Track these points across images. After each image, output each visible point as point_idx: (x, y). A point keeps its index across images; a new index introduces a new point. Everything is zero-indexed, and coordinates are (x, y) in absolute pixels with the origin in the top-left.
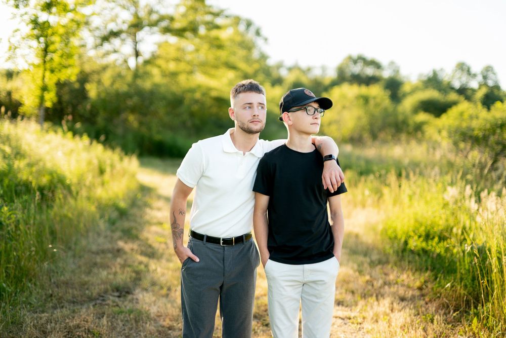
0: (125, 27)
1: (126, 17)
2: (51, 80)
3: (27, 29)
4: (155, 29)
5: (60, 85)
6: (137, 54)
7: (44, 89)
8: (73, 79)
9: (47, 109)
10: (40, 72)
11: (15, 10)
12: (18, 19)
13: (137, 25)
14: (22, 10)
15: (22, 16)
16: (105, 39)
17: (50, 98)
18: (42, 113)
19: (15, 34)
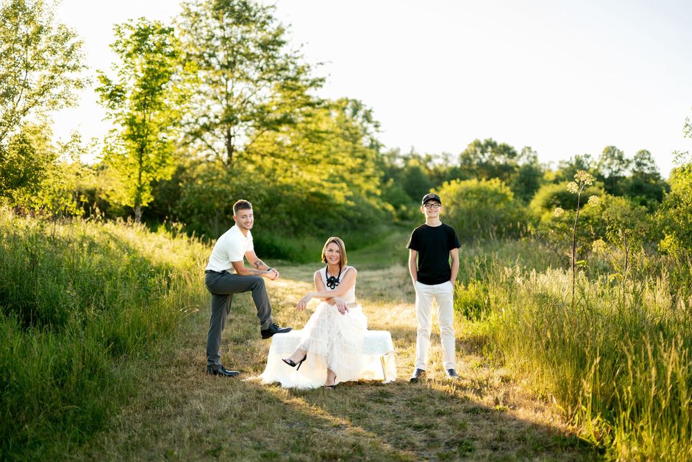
0: (217, 121)
1: (218, 109)
2: (147, 178)
3: (125, 130)
4: (250, 123)
5: (154, 184)
6: (231, 149)
7: (141, 189)
8: (169, 178)
9: (144, 208)
10: (137, 172)
11: (110, 111)
12: (114, 118)
13: (230, 119)
14: (118, 110)
15: (117, 115)
16: (197, 135)
17: (147, 198)
18: (139, 213)
19: (112, 135)
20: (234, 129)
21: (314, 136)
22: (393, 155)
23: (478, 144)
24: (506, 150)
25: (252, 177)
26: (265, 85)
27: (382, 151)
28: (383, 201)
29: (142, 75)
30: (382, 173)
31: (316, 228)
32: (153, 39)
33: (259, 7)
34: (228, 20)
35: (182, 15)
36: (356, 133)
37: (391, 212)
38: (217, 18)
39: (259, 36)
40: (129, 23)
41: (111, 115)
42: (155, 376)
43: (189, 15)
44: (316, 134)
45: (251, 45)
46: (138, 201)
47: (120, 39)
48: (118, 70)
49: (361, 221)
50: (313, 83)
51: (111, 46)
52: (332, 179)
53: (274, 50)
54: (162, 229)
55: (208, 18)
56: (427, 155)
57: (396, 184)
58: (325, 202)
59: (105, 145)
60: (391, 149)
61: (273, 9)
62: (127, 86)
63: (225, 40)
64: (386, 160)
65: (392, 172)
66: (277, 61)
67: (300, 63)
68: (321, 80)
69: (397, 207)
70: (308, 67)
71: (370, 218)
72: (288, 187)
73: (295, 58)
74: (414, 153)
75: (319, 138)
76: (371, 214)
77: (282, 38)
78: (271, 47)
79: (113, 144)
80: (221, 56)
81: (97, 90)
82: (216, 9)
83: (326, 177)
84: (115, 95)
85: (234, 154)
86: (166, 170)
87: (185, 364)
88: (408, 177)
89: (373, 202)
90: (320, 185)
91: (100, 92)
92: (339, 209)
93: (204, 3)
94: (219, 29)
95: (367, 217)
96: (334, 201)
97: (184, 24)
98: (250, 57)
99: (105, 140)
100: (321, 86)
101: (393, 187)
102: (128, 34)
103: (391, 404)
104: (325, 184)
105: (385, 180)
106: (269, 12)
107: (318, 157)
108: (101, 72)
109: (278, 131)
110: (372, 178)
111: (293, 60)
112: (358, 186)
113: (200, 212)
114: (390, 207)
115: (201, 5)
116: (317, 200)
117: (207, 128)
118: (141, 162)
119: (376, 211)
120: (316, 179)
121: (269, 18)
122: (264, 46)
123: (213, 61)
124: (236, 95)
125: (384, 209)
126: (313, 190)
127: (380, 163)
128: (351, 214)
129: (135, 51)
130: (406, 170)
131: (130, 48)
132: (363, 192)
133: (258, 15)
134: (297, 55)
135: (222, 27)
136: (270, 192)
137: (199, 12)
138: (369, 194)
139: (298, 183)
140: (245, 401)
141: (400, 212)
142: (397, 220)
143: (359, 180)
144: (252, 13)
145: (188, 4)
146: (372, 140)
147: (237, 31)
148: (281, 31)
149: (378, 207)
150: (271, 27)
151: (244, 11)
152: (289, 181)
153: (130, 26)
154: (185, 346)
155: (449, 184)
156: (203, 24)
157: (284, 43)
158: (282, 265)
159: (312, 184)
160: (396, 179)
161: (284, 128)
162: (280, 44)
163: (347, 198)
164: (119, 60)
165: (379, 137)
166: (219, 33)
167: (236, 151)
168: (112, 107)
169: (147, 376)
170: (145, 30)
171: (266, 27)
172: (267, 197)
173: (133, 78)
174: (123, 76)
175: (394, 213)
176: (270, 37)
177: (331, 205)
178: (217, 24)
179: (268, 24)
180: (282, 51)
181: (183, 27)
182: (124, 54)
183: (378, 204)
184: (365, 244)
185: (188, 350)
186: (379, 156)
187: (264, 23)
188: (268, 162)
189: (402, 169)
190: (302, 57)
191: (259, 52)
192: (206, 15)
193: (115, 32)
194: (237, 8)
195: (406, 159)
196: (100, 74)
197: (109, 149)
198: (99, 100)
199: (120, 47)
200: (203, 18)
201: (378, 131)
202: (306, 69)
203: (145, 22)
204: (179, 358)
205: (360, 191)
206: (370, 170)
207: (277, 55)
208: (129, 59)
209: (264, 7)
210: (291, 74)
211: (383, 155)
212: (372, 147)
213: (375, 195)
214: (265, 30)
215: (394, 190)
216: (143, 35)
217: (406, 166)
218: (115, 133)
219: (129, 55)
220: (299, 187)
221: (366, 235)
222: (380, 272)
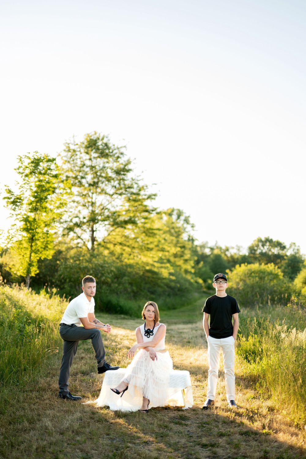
0: (85, 221)
1: (85, 213)
2: (35, 258)
3: (22, 224)
4: (106, 223)
5: (40, 261)
6: (93, 239)
7: (30, 265)
8: (50, 257)
9: (32, 277)
10: (28, 253)
11: (13, 212)
12: (15, 217)
13: (93, 220)
14: (18, 212)
15: (17, 215)
16: (70, 229)
17: (34, 271)
18: (28, 281)
19: (13, 228)
20: (96, 226)
21: (149, 232)
22: (203, 247)
23: (260, 240)
24: (279, 245)
25: (106, 259)
26: (117, 198)
27: (196, 243)
28: (196, 277)
29: (35, 189)
30: (196, 258)
31: (149, 294)
32: (43, 166)
33: (116, 147)
34: (94, 155)
35: (65, 151)
36: (179, 231)
37: (201, 284)
38: (87, 153)
39: (115, 166)
40: (28, 155)
41: (13, 215)
42: (21, 399)
43: (69, 151)
44: (151, 231)
45: (109, 171)
46: (29, 272)
47: (21, 165)
48: (19, 185)
49: (180, 290)
50: (149, 197)
51: (15, 169)
52: (161, 261)
53: (124, 175)
54: (43, 292)
55: (81, 153)
56: (226, 247)
57: (205, 266)
58: (155, 276)
59: (8, 235)
60: (203, 242)
61: (124, 148)
62: (24, 196)
63: (92, 167)
64: (198, 249)
65: (203, 258)
66: (126, 182)
67: (141, 184)
68: (155, 195)
69: (205, 281)
70: (147, 186)
71: (186, 288)
72: (131, 266)
73: (138, 180)
74: (218, 245)
75: (152, 233)
76: (187, 285)
77: (129, 167)
78: (122, 173)
79: (13, 234)
80: (90, 178)
81: (5, 198)
82: (87, 147)
83: (156, 259)
84: (16, 202)
85: (95, 243)
86: (47, 253)
87: (44, 390)
88: (214, 261)
89: (189, 277)
90: (153, 265)
91: (6, 200)
92: (165, 281)
93: (79, 144)
94: (89, 160)
95: (184, 287)
96: (161, 276)
97: (65, 156)
98: (109, 179)
99: (8, 232)
100: (154, 199)
101: (203, 267)
102: (27, 162)
103: (187, 425)
104: (156, 264)
105: (197, 262)
106: (122, 150)
107: (151, 246)
108: (8, 186)
109: (125, 228)
110: (189, 261)
111: (136, 182)
112: (179, 266)
113: (70, 281)
114: (201, 281)
115: (77, 144)
116: (149, 275)
117: (77, 225)
118: (31, 246)
119: (191, 284)
120: (150, 261)
121: (122, 154)
122: (118, 172)
123: (84, 181)
124: (98, 204)
125: (197, 282)
126: (148, 268)
127: (194, 252)
128: (173, 284)
129: (31, 173)
130: (212, 256)
131: (27, 171)
132: (183, 270)
133: (114, 152)
134: (139, 178)
135: (90, 159)
136: (118, 269)
137: (76, 149)
138: (186, 271)
139: (137, 264)
140: (81, 420)
141: (207, 284)
142: (205, 290)
143: (180, 262)
144: (111, 151)
145: (68, 144)
146: (189, 236)
147: (100, 162)
148: (129, 163)
149: (192, 281)
150: (123, 160)
151: (105, 149)
152: (131, 262)
153: (28, 157)
154: (47, 376)
155: (240, 266)
156: (78, 157)
157: (131, 170)
158: (124, 318)
159: (147, 264)
160: (205, 262)
161: (129, 226)
162: (128, 171)
163: (171, 274)
164: (20, 179)
165: (194, 234)
166: (88, 163)
167: (97, 241)
168: (14, 210)
169: (15, 399)
170: (38, 160)
171: (119, 159)
172: (116, 272)
173: (29, 191)
174: (22, 189)
175: (203, 285)
176: (122, 166)
177: (159, 279)
178: (88, 157)
179: (121, 158)
180: (129, 176)
181: (65, 159)
182: (24, 175)
183: (192, 278)
184: (183, 305)
185: (48, 379)
186: (194, 246)
187: (118, 157)
188: (118, 249)
189: (209, 256)
190: (142, 179)
191: (114, 176)
192: (80, 151)
193: (18, 160)
194: (101, 147)
195: (212, 249)
196: (7, 188)
197: (10, 237)
198: (6, 205)
199: (21, 170)
200: (78, 153)
201: (193, 230)
202: (145, 188)
203: (37, 154)
204: (40, 385)
205: (180, 269)
206: (187, 256)
207: (125, 178)
208: (27, 178)
209: (119, 147)
210: (135, 191)
211: (196, 246)
212: (189, 240)
213: (190, 273)
214: (119, 162)
215: (204, 269)
216: (36, 162)
217: (212, 254)
218: (15, 227)
219: (27, 176)
220: (138, 266)
221: (183, 299)
222: (190, 326)
